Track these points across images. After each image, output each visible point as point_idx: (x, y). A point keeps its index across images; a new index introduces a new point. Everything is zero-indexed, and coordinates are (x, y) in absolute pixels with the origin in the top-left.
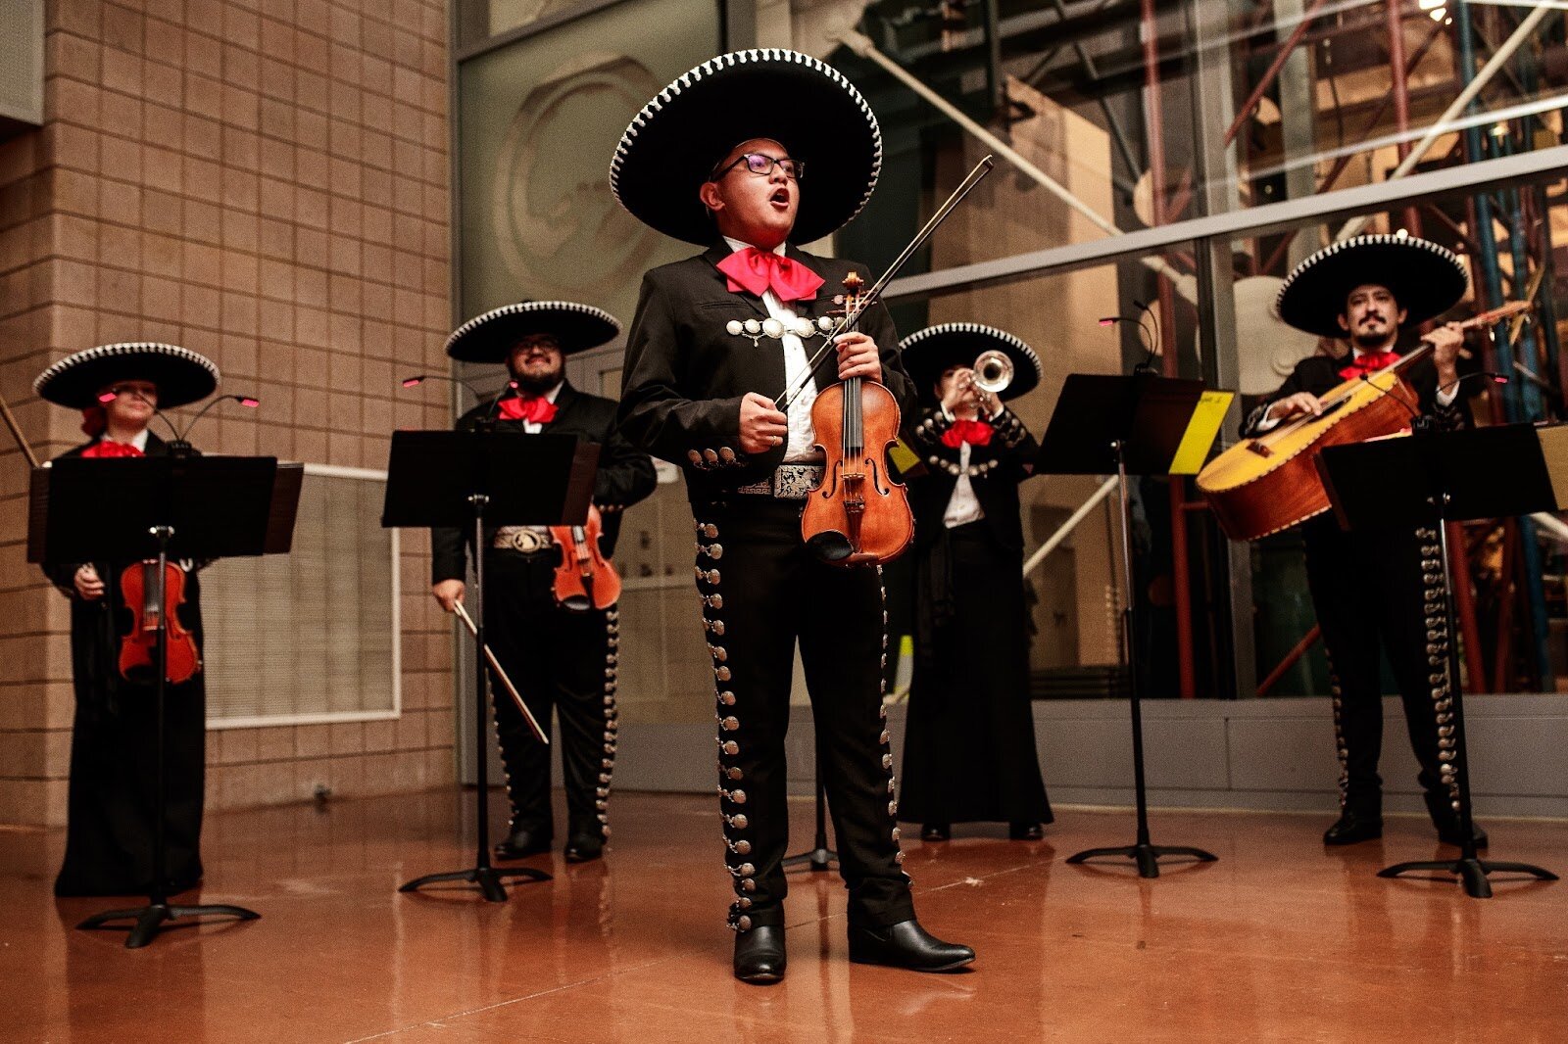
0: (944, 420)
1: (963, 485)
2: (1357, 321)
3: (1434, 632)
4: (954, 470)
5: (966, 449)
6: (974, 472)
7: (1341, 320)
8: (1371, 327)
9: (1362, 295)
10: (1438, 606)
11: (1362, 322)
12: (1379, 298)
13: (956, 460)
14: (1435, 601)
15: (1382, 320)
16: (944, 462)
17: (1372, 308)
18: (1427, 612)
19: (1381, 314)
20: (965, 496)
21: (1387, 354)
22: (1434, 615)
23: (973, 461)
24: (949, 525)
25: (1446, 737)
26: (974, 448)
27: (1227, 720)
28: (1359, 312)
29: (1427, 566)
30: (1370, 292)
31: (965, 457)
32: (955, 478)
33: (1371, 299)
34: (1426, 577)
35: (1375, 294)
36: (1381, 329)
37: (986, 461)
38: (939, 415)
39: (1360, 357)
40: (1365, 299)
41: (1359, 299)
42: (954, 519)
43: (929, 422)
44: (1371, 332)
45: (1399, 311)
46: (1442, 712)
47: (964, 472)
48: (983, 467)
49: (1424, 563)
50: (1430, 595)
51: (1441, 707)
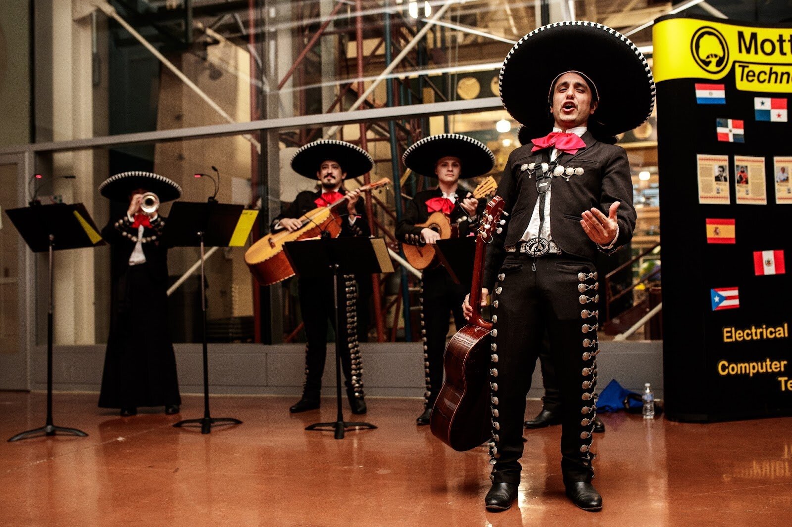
0: (128, 221)
1: (139, 247)
2: (323, 176)
3: (350, 319)
4: (134, 239)
5: (141, 229)
6: (144, 241)
7: (318, 174)
8: (329, 180)
9: (326, 165)
10: (353, 308)
11: (326, 177)
12: (334, 167)
13: (136, 235)
14: (351, 306)
15: (334, 178)
16: (129, 235)
17: (330, 172)
18: (347, 310)
19: (333, 175)
20: (139, 252)
21: (335, 193)
22: (350, 312)
23: (144, 236)
24: (131, 264)
25: (355, 364)
26: (146, 229)
27: (267, 354)
28: (324, 172)
29: (348, 290)
30: (330, 164)
31: (140, 234)
32: (135, 243)
33: (330, 167)
34: (348, 295)
35: (332, 165)
36: (333, 181)
37: (151, 236)
38: (126, 218)
39: (324, 193)
40: (326, 167)
41: (325, 166)
42: (133, 262)
43: (121, 221)
44: (329, 183)
45: (342, 174)
46: (353, 353)
47: (140, 240)
48: (149, 239)
49: (347, 289)
50: (349, 303)
51: (353, 351)
